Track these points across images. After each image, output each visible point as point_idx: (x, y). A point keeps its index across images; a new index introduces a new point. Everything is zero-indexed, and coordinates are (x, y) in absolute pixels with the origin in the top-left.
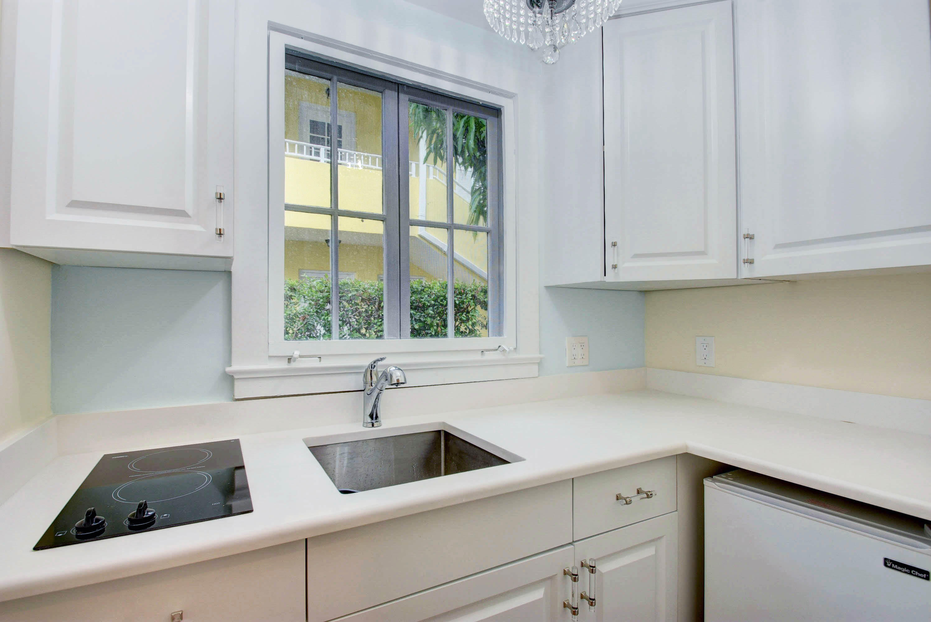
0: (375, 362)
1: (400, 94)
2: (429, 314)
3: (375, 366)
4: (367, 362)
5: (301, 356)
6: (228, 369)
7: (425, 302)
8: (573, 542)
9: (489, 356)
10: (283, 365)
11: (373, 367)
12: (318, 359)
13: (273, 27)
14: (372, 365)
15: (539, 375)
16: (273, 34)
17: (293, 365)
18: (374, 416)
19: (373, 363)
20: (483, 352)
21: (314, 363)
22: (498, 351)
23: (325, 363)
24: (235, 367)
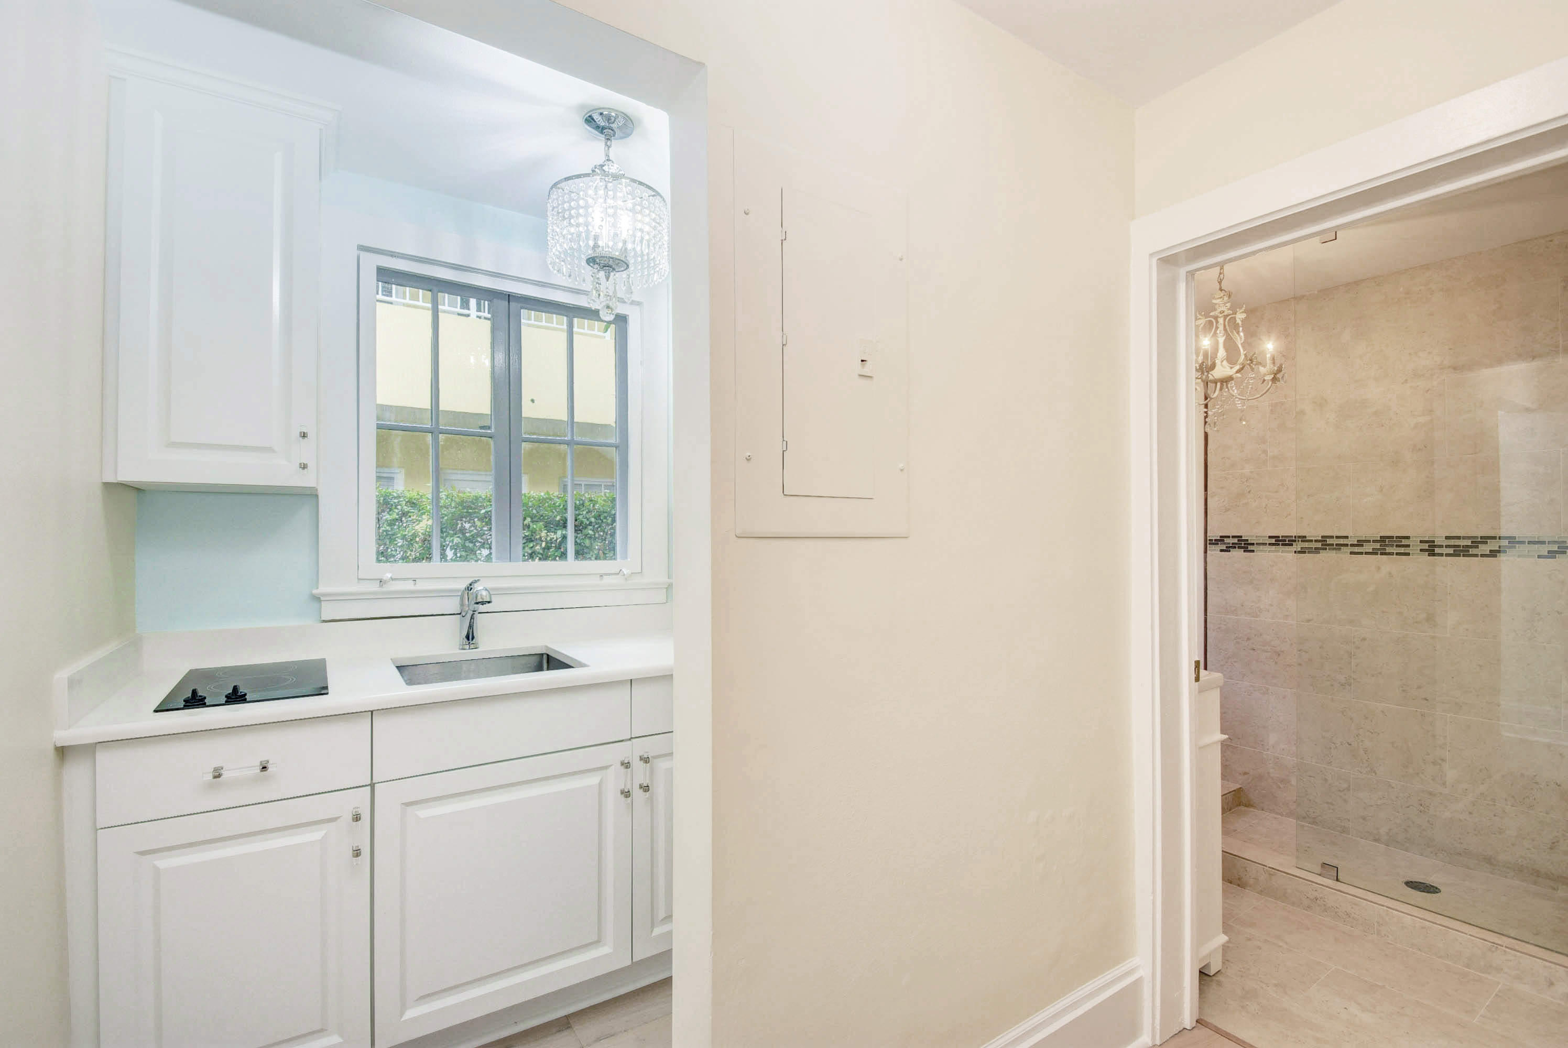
0: (471, 585)
1: (510, 303)
2: (587, 535)
3: (471, 589)
4: (463, 585)
5: (392, 579)
6: (315, 592)
7: (583, 520)
8: (632, 738)
9: (607, 580)
10: (374, 587)
11: (469, 589)
12: (413, 582)
13: (362, 248)
14: (468, 588)
15: (667, 602)
16: (363, 255)
17: (386, 588)
18: (470, 637)
19: (469, 586)
20: (602, 576)
21: (409, 586)
22: (618, 576)
23: (421, 586)
24: (322, 589)
